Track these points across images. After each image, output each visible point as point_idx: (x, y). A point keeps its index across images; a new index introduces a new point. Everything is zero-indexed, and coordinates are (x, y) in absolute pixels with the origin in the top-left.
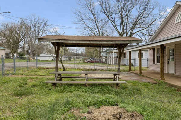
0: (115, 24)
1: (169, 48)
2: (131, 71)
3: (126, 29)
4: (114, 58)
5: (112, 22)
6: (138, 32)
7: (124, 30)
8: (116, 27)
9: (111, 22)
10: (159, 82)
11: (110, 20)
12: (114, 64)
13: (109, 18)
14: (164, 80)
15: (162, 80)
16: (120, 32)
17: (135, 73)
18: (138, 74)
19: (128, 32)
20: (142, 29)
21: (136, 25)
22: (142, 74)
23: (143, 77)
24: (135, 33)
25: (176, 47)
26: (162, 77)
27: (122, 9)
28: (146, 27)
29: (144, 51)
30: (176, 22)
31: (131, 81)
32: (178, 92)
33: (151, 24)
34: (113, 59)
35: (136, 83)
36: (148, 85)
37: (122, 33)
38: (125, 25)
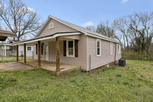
0: (9, 23)
1: (46, 44)
2: (18, 61)
3: (19, 29)
4: (5, 50)
5: (6, 21)
6: (29, 32)
7: (17, 29)
8: (10, 26)
9: (4, 20)
10: (36, 68)
11: (3, 19)
12: (5, 55)
13: (2, 17)
14: (41, 66)
15: (39, 66)
16: (13, 30)
17: (21, 63)
18: (23, 63)
19: (21, 31)
20: (32, 31)
21: (27, 27)
22: (26, 63)
23: (26, 65)
24: (26, 33)
25: (49, 44)
26: (39, 64)
27: (15, 13)
28: (34, 30)
29: (32, 46)
30: (49, 28)
31: (12, 71)
32: (48, 74)
33: (37, 29)
34: (4, 52)
35: (17, 73)
36: (27, 73)
37: (15, 31)
38: (18, 26)
